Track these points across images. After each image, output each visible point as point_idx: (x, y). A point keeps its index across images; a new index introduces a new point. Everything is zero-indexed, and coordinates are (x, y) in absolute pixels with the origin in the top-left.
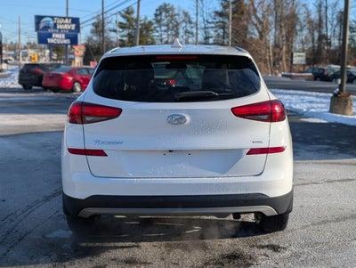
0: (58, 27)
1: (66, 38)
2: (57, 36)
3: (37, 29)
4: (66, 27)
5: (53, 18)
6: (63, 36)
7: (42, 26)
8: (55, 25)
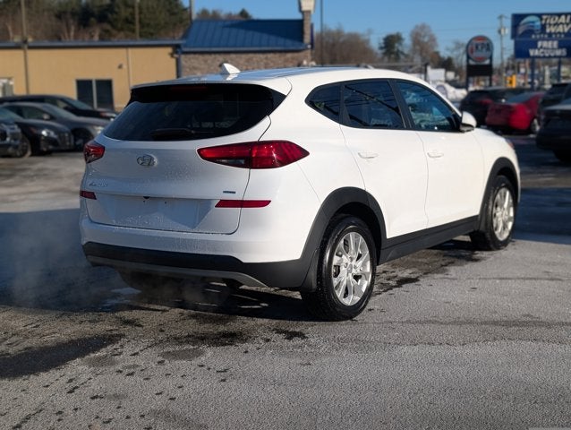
0: (548, 30)
1: (560, 47)
2: (545, 44)
3: (514, 35)
4: (560, 29)
5: (540, 16)
6: (555, 44)
7: (521, 30)
8: (543, 27)
